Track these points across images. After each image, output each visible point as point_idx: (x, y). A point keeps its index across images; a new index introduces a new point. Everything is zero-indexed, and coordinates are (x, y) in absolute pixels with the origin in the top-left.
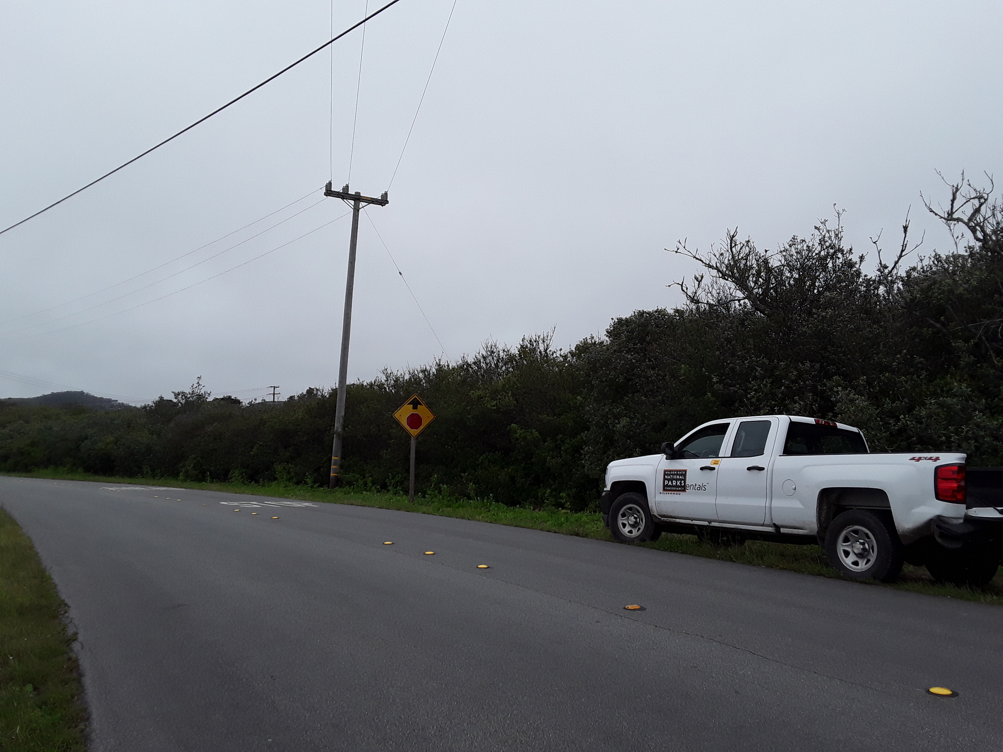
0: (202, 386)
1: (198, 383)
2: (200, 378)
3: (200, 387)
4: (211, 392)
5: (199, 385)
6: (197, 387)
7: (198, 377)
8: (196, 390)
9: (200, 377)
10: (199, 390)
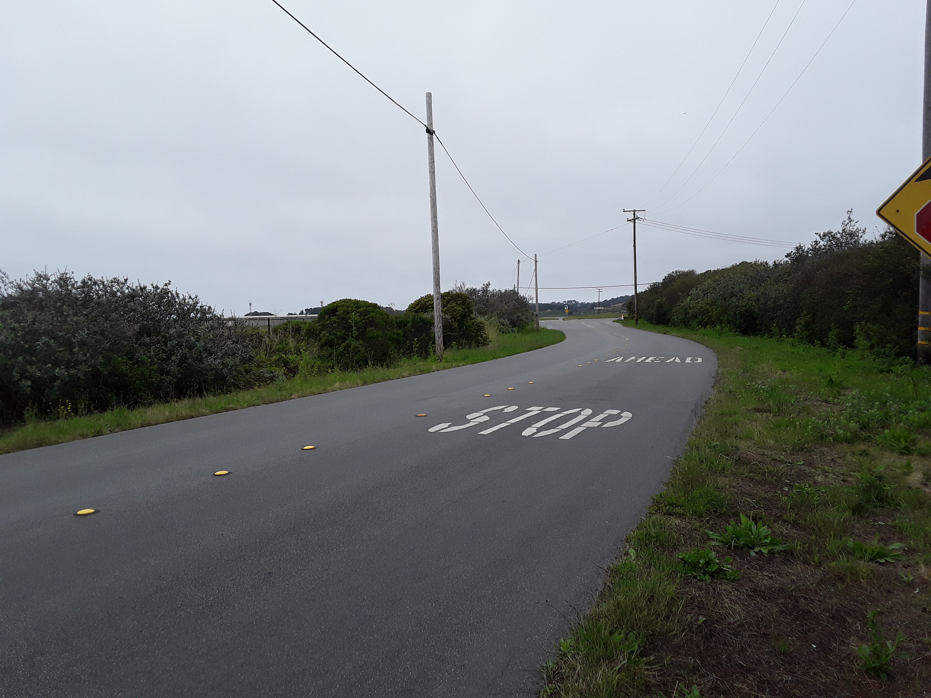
0: (854, 222)
1: (850, 218)
2: (850, 212)
3: (853, 223)
4: (866, 229)
5: (850, 222)
6: (848, 223)
7: (848, 211)
8: (848, 228)
9: (850, 210)
10: (851, 227)
